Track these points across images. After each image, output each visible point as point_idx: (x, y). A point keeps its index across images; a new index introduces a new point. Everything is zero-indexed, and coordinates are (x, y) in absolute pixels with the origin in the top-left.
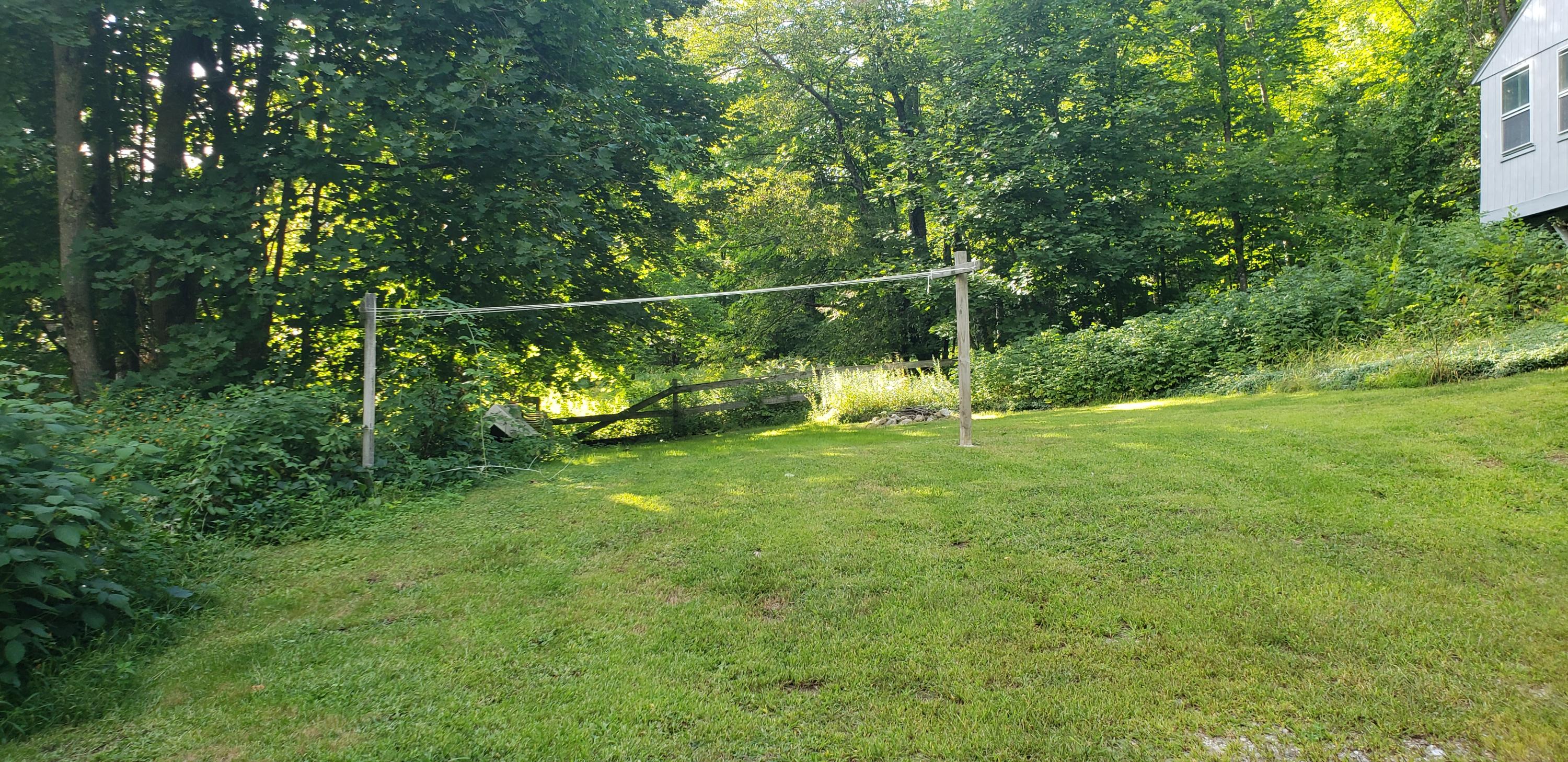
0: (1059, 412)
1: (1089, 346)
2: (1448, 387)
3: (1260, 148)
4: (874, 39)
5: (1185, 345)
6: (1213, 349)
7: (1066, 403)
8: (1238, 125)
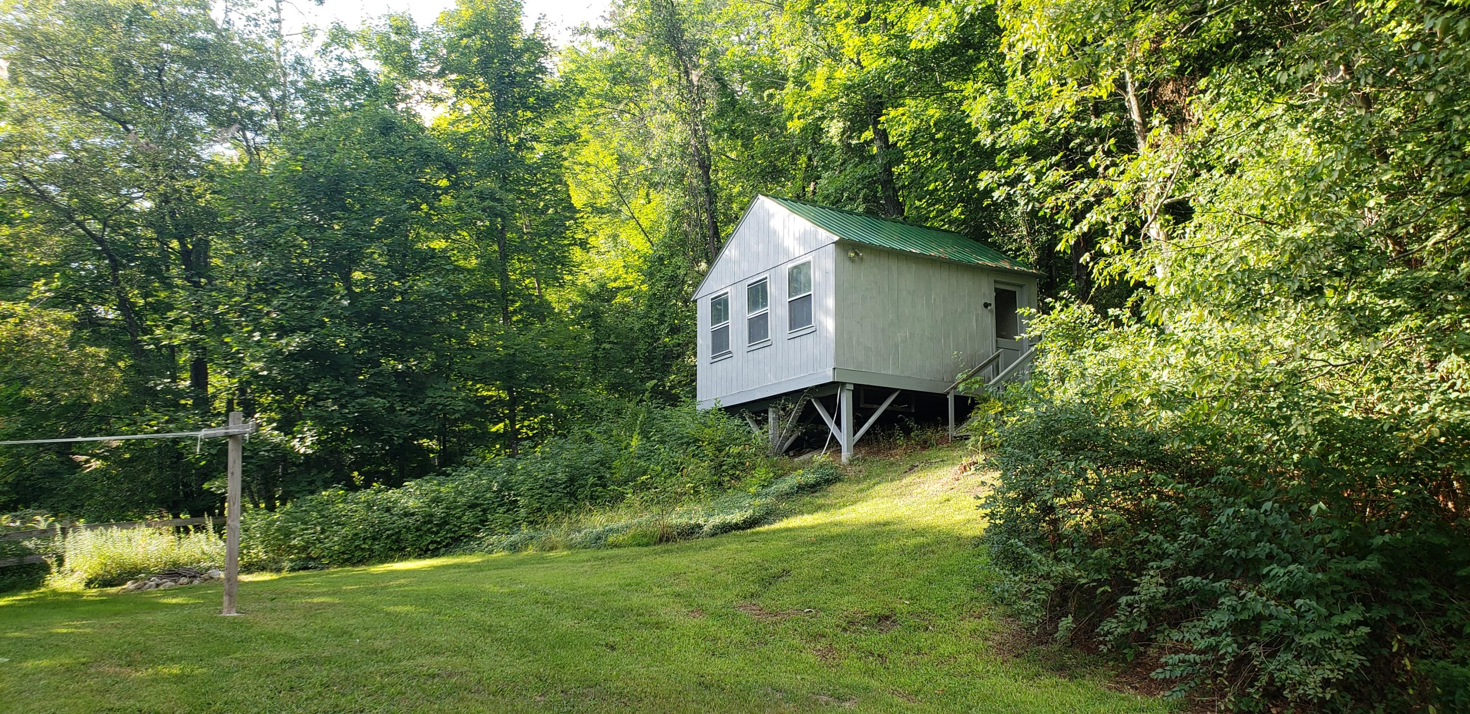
0: (336, 572)
1: (369, 506)
2: (669, 546)
3: (532, 334)
4: (162, 186)
5: (459, 507)
6: (484, 511)
7: (344, 563)
8: (515, 312)
